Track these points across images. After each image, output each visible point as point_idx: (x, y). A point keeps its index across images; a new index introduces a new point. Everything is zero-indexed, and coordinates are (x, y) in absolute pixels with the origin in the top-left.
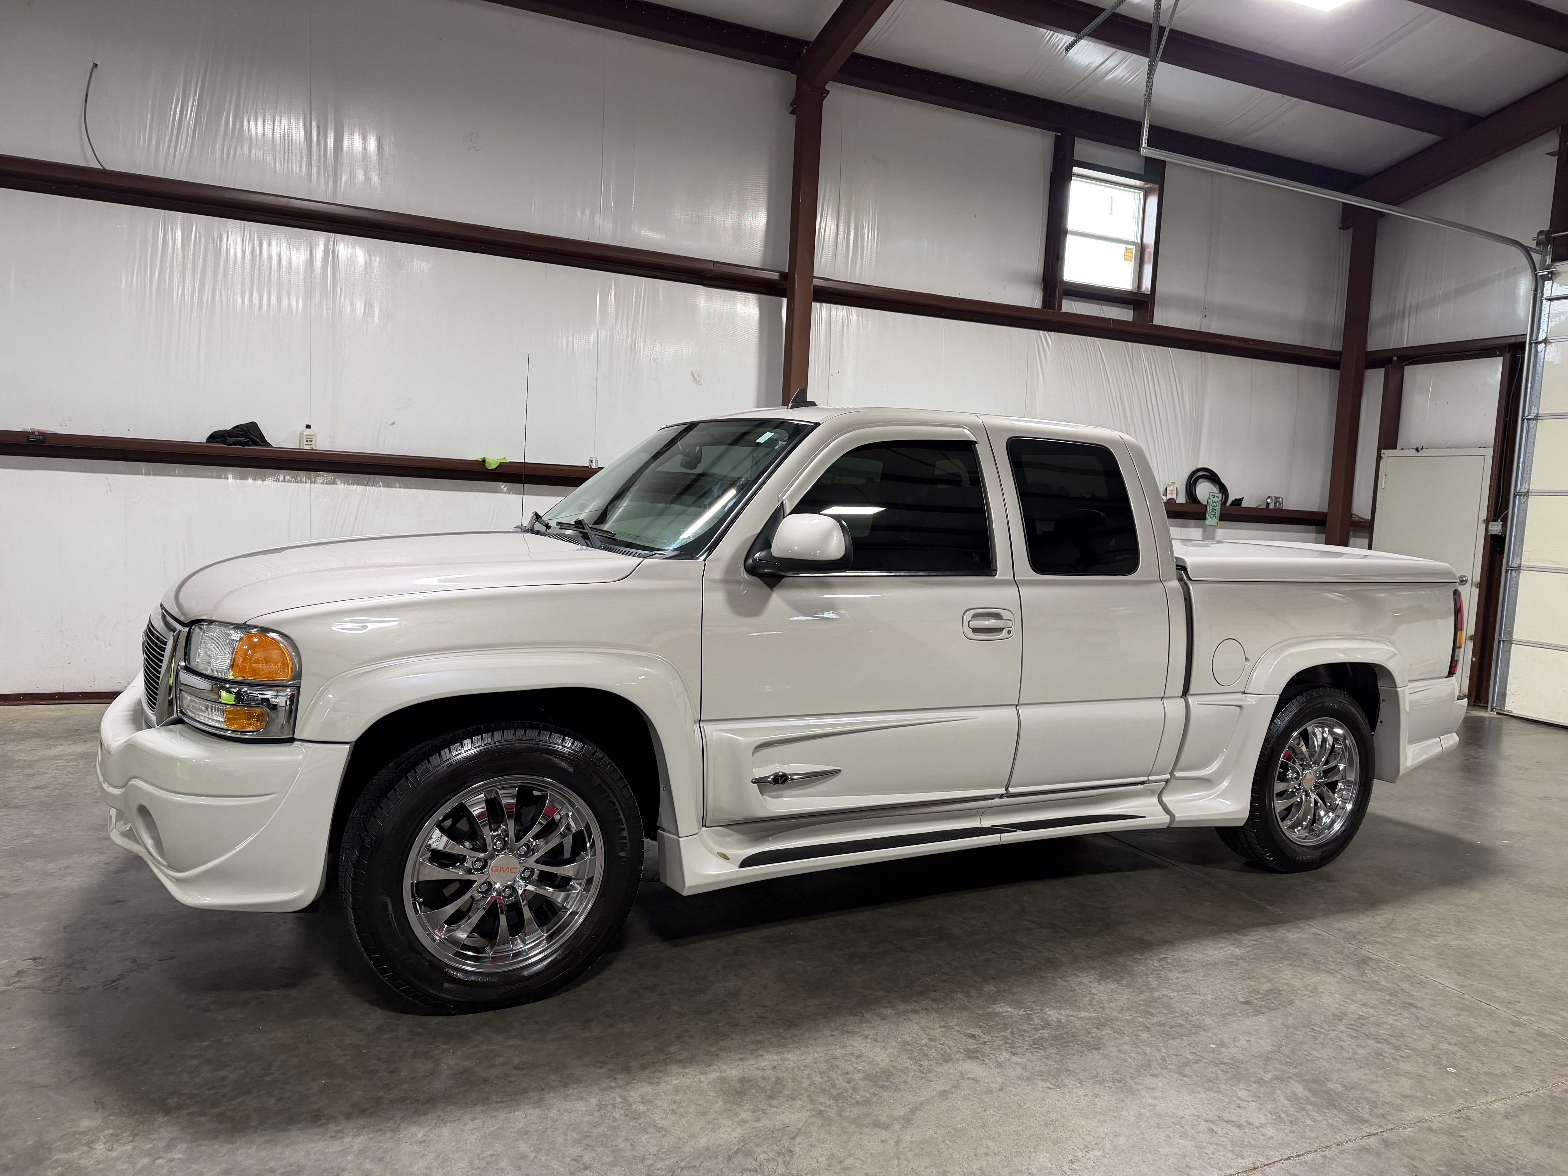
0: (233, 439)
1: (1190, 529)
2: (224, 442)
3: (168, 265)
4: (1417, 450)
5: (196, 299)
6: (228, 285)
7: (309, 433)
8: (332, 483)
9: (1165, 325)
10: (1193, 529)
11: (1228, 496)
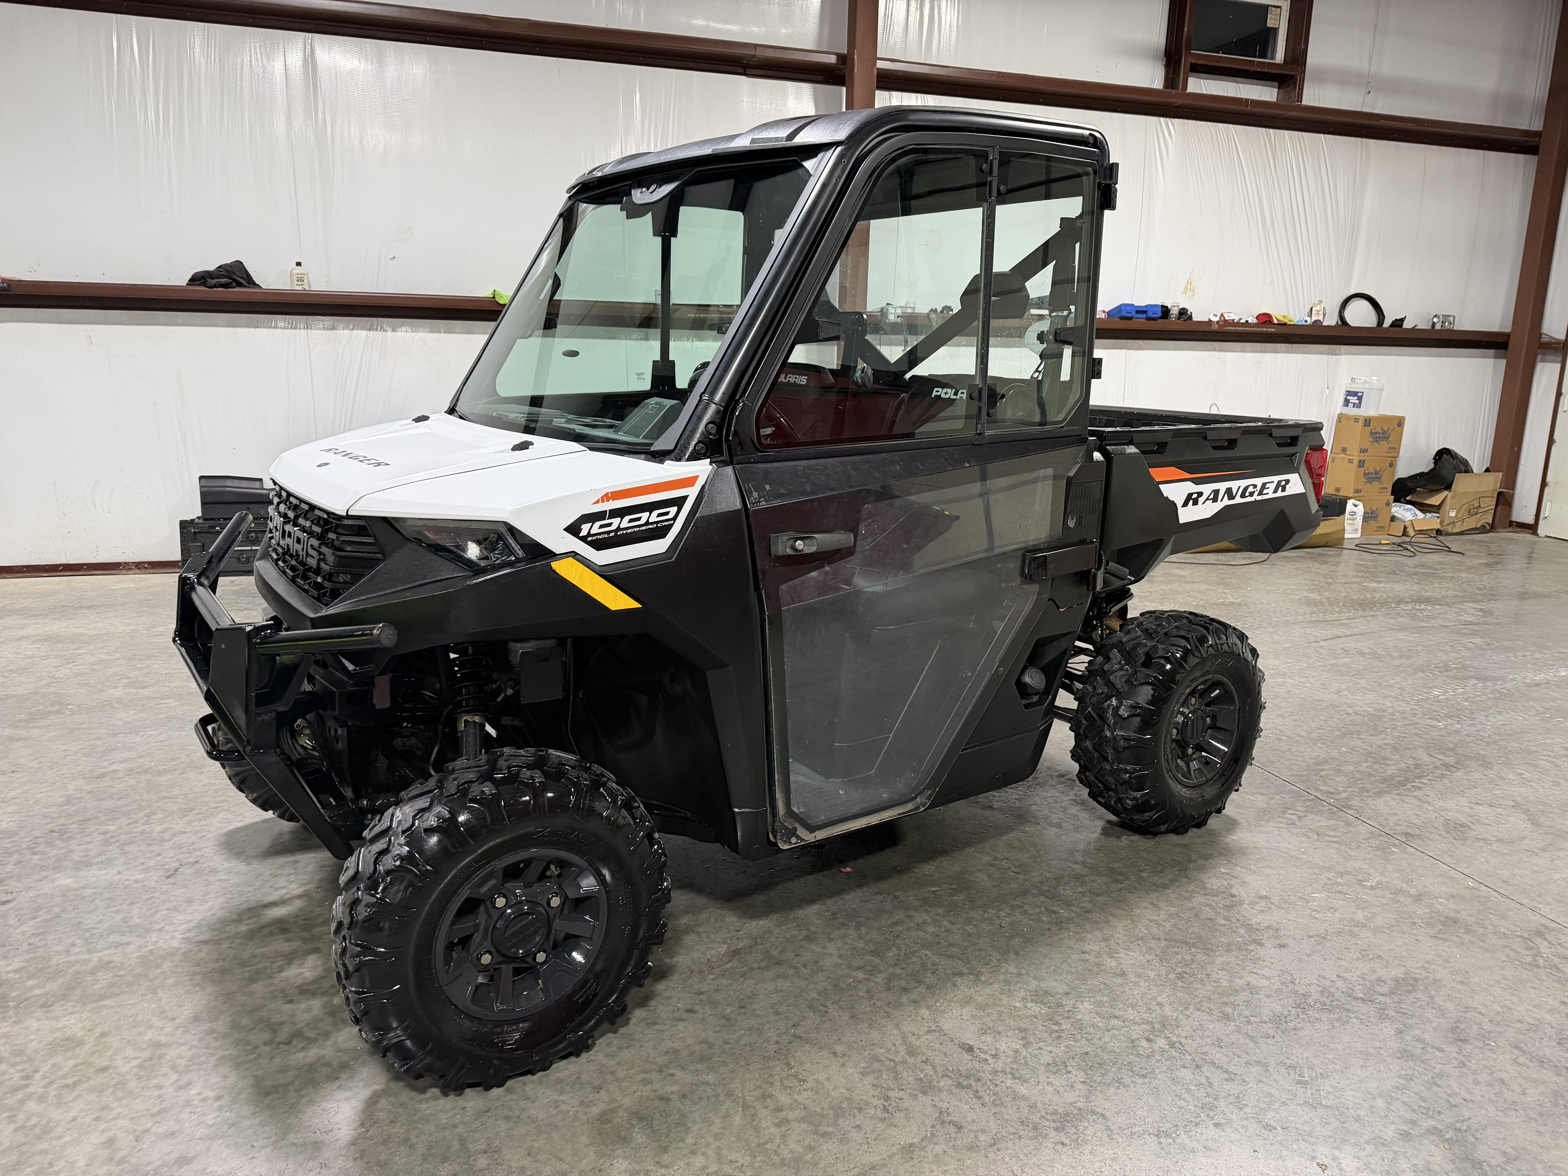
0: (215, 281)
1: (1339, 357)
2: (204, 284)
5: (161, 118)
7: (299, 272)
8: (333, 328)
9: (1316, 105)
10: (1343, 357)
11: (1384, 317)
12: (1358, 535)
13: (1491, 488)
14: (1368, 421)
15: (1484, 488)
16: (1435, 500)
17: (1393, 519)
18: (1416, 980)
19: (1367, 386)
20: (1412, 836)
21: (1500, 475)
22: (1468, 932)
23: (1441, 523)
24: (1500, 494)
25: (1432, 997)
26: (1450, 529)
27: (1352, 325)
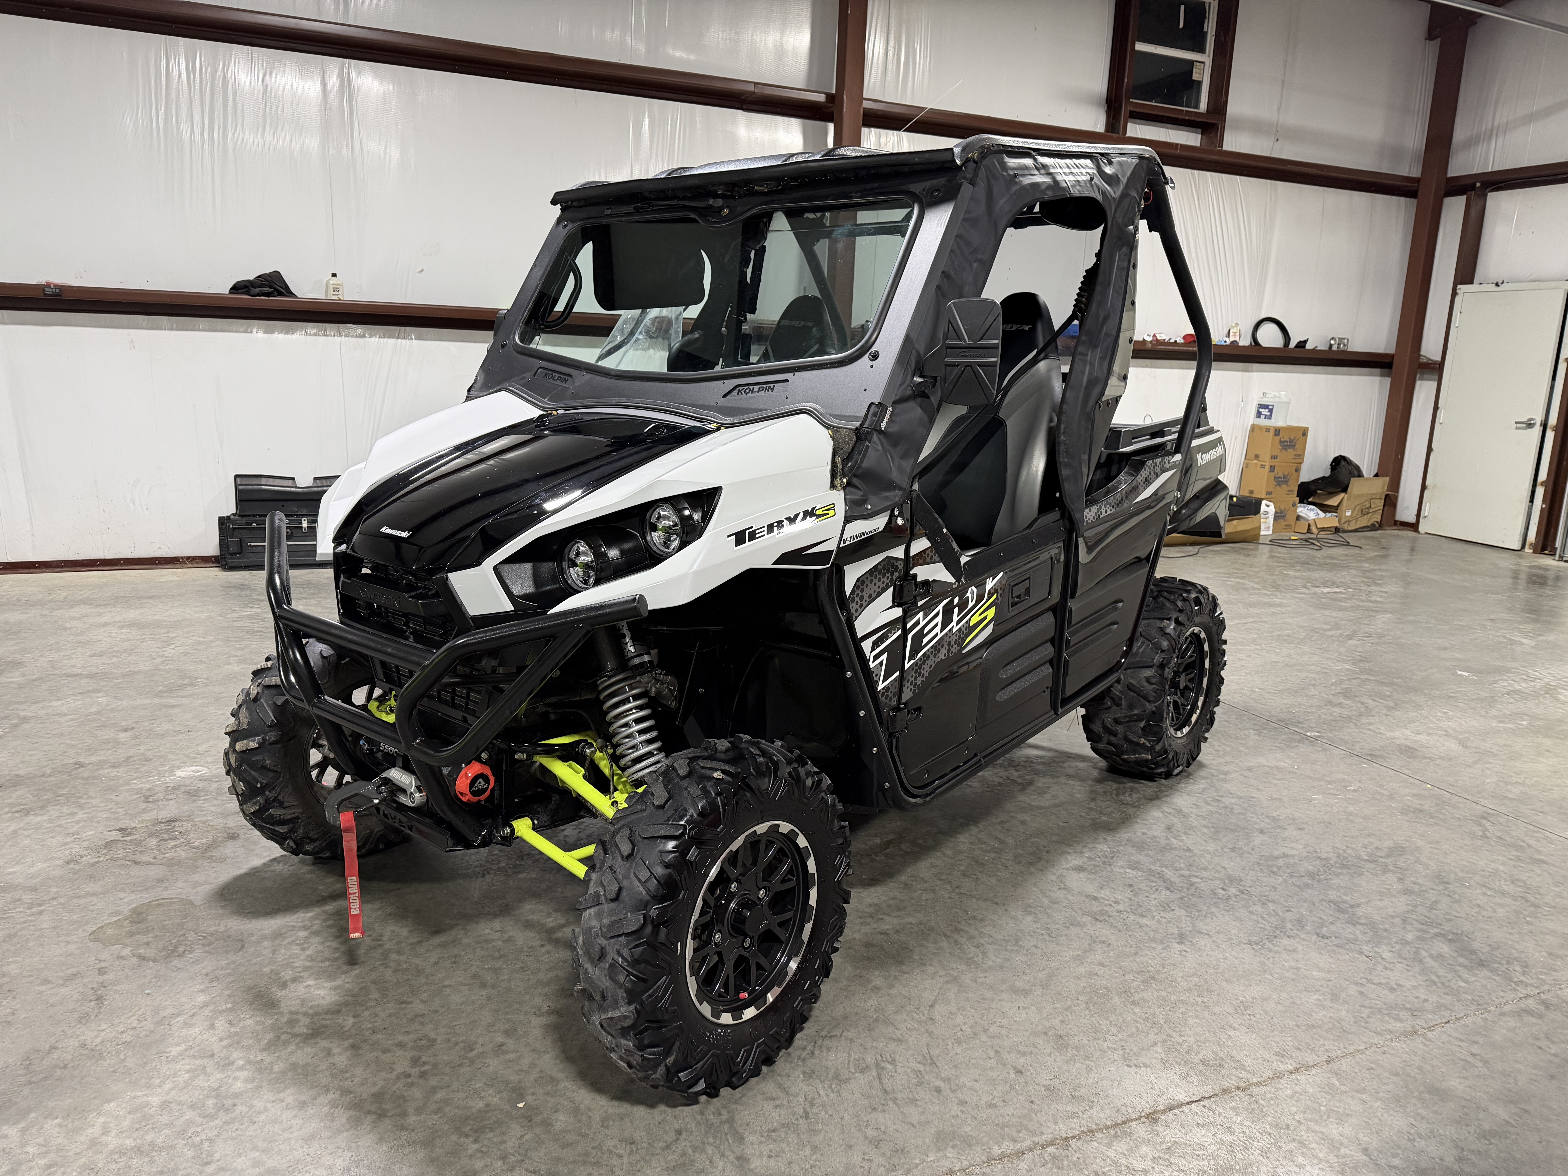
0: (257, 290)
1: (1251, 374)
2: (248, 293)
3: (174, 98)
4: (1497, 285)
5: (206, 135)
6: (239, 121)
7: (334, 282)
8: (363, 336)
9: (1234, 150)
10: (1255, 374)
11: (1289, 339)
12: (1270, 532)
13: (1380, 490)
14: (1277, 431)
15: (1373, 491)
16: (1333, 501)
17: (1298, 518)
18: (1403, 848)
19: (1277, 400)
20: (1376, 756)
21: (1387, 479)
22: (1432, 817)
23: (1339, 521)
24: (1387, 496)
25: (1418, 858)
26: (1346, 527)
27: (1264, 345)
